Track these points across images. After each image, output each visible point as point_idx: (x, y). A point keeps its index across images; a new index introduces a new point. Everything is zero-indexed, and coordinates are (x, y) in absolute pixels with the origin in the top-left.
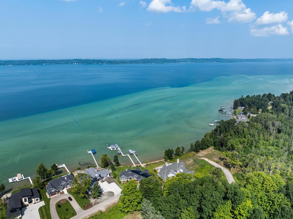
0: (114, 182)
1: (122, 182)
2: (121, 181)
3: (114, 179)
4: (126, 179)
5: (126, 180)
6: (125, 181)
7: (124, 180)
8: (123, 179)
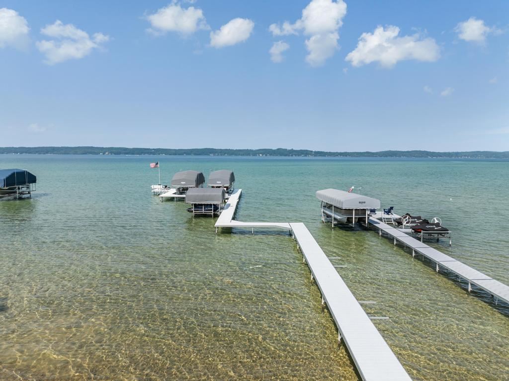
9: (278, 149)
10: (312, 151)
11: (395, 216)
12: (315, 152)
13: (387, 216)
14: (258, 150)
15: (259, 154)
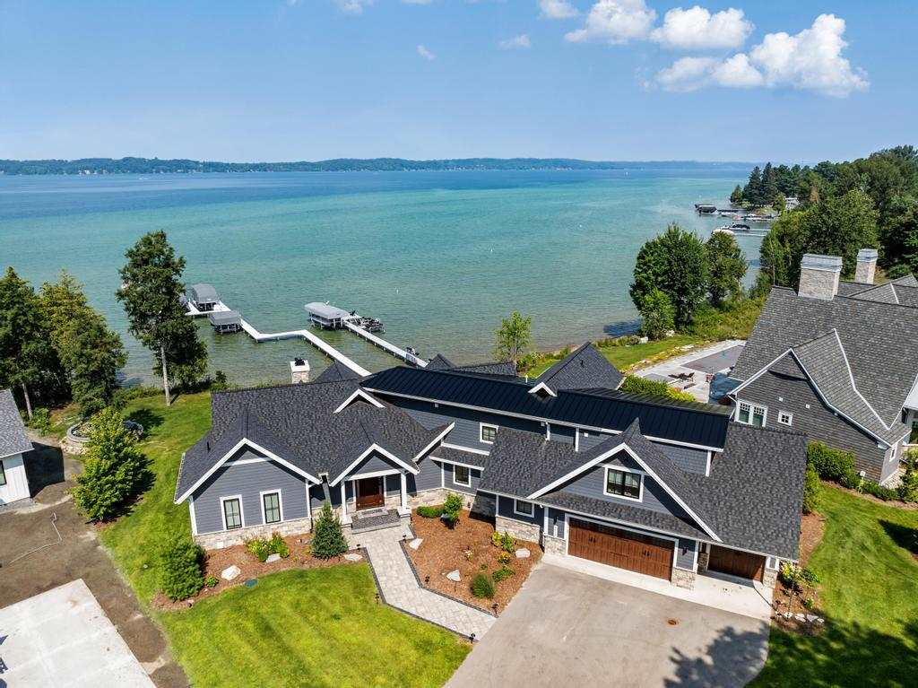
0: (77, 587)
1: (228, 554)
2: (213, 542)
3: (91, 534)
4: (294, 512)
5: (298, 528)
6: (277, 544)
7: (262, 532)
8: (253, 519)
9: (126, 159)
10: (197, 163)
11: (357, 316)
12: (204, 164)
13: (352, 317)
14: (78, 162)
15: (83, 169)
